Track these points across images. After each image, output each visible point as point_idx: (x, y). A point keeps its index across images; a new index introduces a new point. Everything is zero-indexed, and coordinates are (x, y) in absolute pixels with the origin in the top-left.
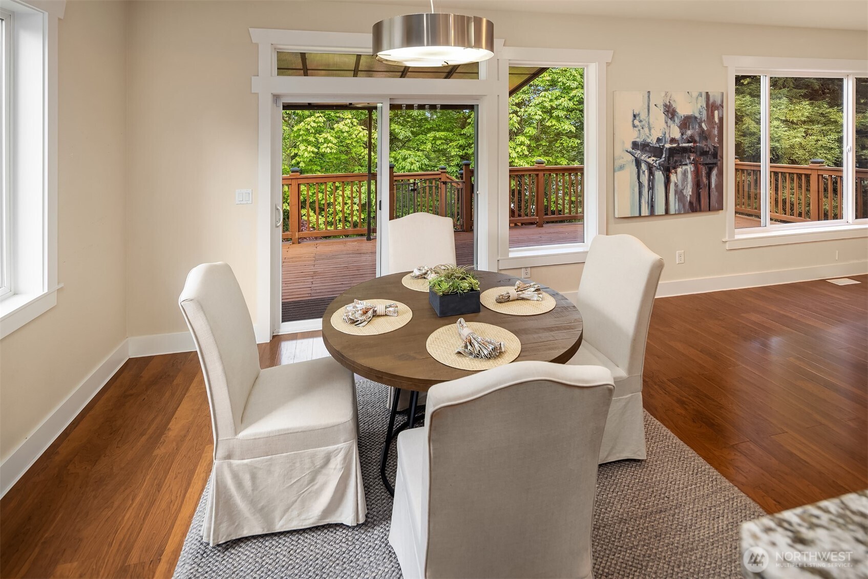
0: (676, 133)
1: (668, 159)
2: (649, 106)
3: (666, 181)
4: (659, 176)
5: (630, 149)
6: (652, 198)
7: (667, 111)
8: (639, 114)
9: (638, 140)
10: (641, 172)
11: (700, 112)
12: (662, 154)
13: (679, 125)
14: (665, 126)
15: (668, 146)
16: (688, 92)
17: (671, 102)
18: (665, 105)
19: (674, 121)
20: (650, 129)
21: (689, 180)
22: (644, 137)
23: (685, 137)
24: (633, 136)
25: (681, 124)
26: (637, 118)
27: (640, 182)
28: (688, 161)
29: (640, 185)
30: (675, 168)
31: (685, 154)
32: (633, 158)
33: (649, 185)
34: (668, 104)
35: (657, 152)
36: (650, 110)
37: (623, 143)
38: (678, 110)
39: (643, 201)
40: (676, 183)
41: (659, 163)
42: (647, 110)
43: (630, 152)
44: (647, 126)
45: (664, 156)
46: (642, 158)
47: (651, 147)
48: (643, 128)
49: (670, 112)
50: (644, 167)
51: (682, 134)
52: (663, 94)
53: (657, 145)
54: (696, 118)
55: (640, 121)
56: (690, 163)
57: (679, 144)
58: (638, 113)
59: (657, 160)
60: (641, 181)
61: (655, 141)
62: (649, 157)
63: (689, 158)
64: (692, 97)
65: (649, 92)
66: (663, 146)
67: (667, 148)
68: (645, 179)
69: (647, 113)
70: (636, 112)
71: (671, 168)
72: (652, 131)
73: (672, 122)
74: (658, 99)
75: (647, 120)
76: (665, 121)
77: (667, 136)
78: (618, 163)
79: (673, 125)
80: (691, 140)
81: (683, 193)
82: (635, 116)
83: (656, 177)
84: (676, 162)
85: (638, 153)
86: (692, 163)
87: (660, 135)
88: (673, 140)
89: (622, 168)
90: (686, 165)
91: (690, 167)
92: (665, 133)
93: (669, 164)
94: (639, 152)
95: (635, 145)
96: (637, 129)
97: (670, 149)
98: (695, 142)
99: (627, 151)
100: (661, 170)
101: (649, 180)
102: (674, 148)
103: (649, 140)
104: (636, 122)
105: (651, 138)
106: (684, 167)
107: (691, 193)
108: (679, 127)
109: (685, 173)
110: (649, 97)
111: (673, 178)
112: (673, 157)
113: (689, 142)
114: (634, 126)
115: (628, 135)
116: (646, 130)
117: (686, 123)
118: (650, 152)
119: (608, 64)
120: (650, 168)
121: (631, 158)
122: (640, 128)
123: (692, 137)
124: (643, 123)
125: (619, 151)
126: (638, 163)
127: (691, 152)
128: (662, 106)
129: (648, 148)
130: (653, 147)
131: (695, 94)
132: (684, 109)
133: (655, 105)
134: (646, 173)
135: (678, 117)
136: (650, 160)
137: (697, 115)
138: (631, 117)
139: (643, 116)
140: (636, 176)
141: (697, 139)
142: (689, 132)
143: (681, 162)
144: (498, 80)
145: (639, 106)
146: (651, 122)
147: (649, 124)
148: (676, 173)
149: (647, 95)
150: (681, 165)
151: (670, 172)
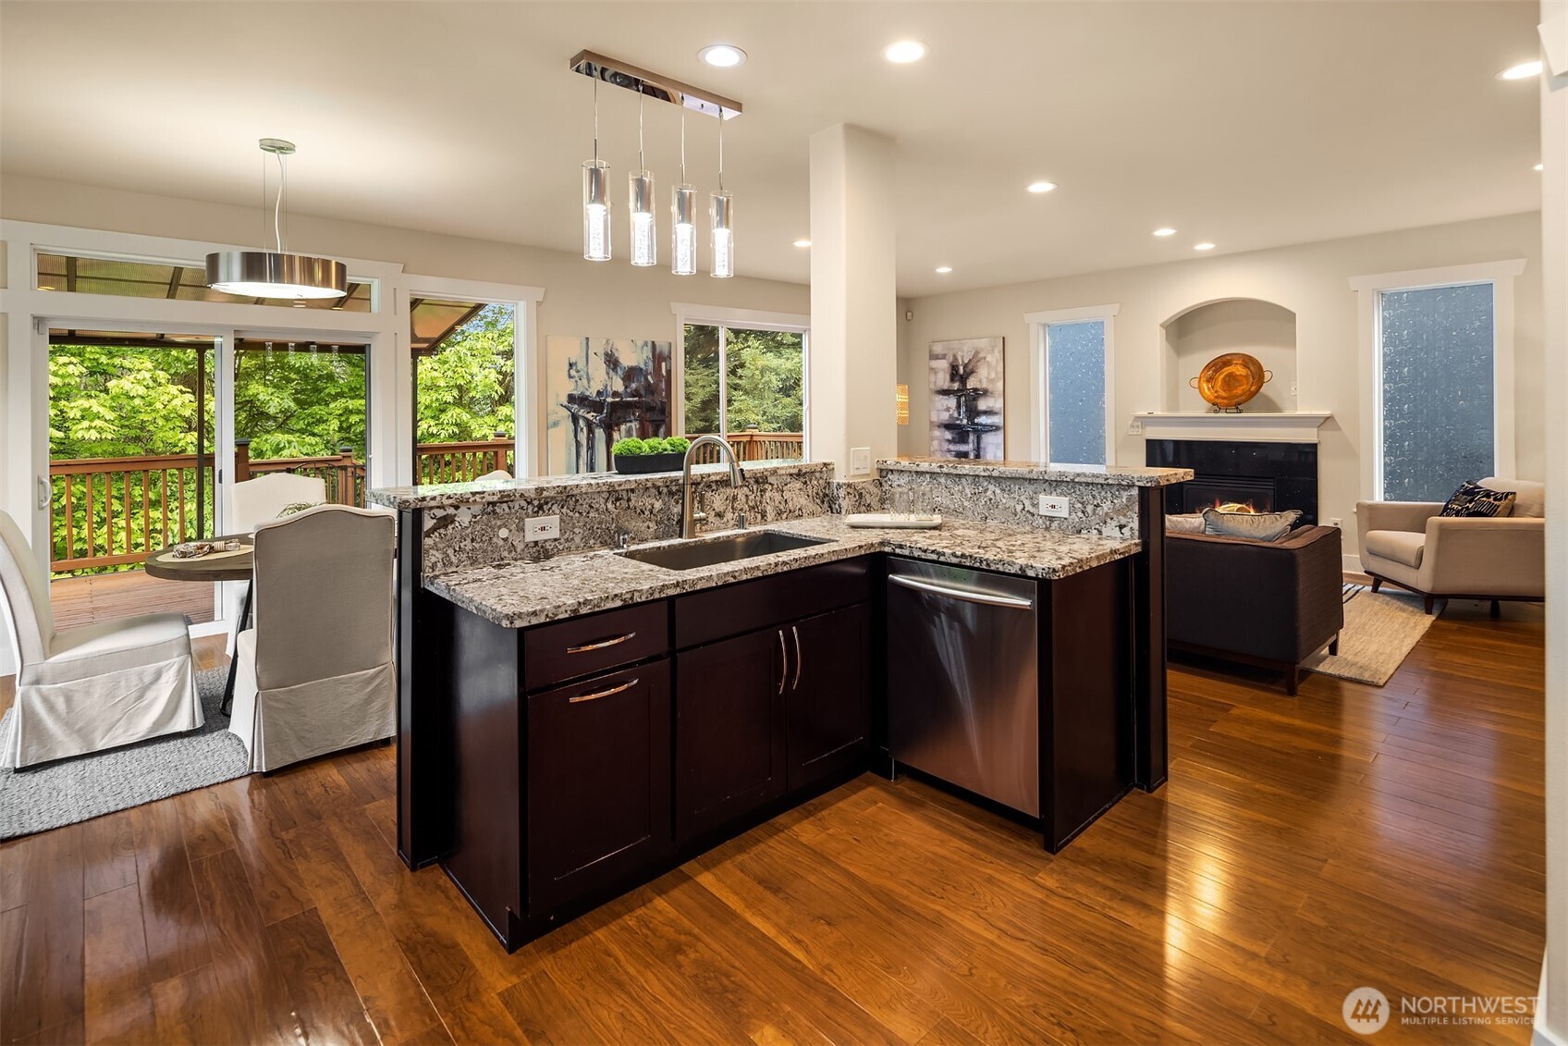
0: (618, 385)
1: (610, 415)
2: (587, 354)
3: (608, 440)
4: (600, 434)
5: (566, 403)
6: (592, 459)
7: (608, 361)
8: (576, 363)
9: (575, 392)
10: (579, 429)
11: (646, 364)
12: (603, 410)
13: (622, 377)
14: (607, 378)
15: (609, 400)
16: (632, 341)
17: (613, 350)
18: (606, 354)
19: (617, 372)
20: (589, 381)
22: (581, 390)
23: (629, 390)
24: (569, 388)
25: (624, 376)
26: (574, 368)
27: (577, 442)
28: (632, 418)
29: (578, 444)
30: (618, 425)
31: (629, 410)
32: (569, 413)
33: (588, 444)
34: (610, 353)
35: (596, 406)
36: (589, 359)
37: (558, 395)
38: (621, 361)
39: (581, 462)
41: (600, 420)
42: (585, 359)
43: (565, 407)
44: (585, 376)
45: (605, 411)
46: (580, 413)
47: (590, 401)
48: (580, 379)
49: (612, 362)
50: (582, 423)
51: (626, 388)
52: (604, 342)
53: (598, 399)
54: (641, 369)
55: (578, 371)
56: (634, 420)
57: (622, 398)
59: (597, 416)
60: (578, 439)
61: (595, 395)
62: (588, 413)
63: (634, 414)
64: (636, 346)
65: (587, 339)
66: (604, 400)
67: (608, 403)
68: (583, 437)
69: (585, 362)
70: (573, 361)
71: (613, 425)
72: (592, 383)
73: (613, 373)
74: (598, 347)
75: (585, 369)
76: (607, 371)
77: (609, 388)
78: (552, 418)
79: (616, 376)
80: (636, 393)
82: (571, 365)
83: (597, 435)
84: (619, 418)
85: (575, 408)
86: (637, 420)
87: (600, 388)
88: (615, 394)
89: (556, 424)
90: (631, 421)
91: (635, 424)
92: (607, 385)
93: (611, 420)
94: (576, 406)
95: (571, 398)
96: (574, 380)
97: (612, 403)
98: (640, 396)
99: (562, 405)
100: (602, 428)
101: (588, 439)
102: (617, 402)
103: (588, 393)
104: (573, 372)
105: (591, 391)
106: (628, 424)
108: (622, 379)
109: (629, 431)
110: (587, 344)
111: (616, 436)
112: (616, 412)
113: (634, 396)
114: (570, 377)
115: (563, 387)
116: (585, 381)
117: (631, 374)
118: (589, 406)
119: (539, 304)
120: (589, 424)
121: (566, 413)
122: (577, 379)
123: (636, 390)
124: (582, 372)
125: (552, 406)
126: (575, 419)
127: (636, 407)
128: (603, 355)
129: (586, 402)
130: (592, 401)
131: (640, 343)
132: (629, 359)
133: (595, 353)
134: (585, 430)
135: (621, 368)
136: (589, 416)
137: (642, 366)
138: (567, 367)
139: (581, 365)
140: (573, 434)
141: (643, 392)
142: (634, 386)
143: (624, 418)
144: (395, 313)
145: (576, 354)
146: (590, 372)
147: (588, 374)
148: (619, 430)
149: (585, 342)
150: (626, 422)
151: (613, 430)
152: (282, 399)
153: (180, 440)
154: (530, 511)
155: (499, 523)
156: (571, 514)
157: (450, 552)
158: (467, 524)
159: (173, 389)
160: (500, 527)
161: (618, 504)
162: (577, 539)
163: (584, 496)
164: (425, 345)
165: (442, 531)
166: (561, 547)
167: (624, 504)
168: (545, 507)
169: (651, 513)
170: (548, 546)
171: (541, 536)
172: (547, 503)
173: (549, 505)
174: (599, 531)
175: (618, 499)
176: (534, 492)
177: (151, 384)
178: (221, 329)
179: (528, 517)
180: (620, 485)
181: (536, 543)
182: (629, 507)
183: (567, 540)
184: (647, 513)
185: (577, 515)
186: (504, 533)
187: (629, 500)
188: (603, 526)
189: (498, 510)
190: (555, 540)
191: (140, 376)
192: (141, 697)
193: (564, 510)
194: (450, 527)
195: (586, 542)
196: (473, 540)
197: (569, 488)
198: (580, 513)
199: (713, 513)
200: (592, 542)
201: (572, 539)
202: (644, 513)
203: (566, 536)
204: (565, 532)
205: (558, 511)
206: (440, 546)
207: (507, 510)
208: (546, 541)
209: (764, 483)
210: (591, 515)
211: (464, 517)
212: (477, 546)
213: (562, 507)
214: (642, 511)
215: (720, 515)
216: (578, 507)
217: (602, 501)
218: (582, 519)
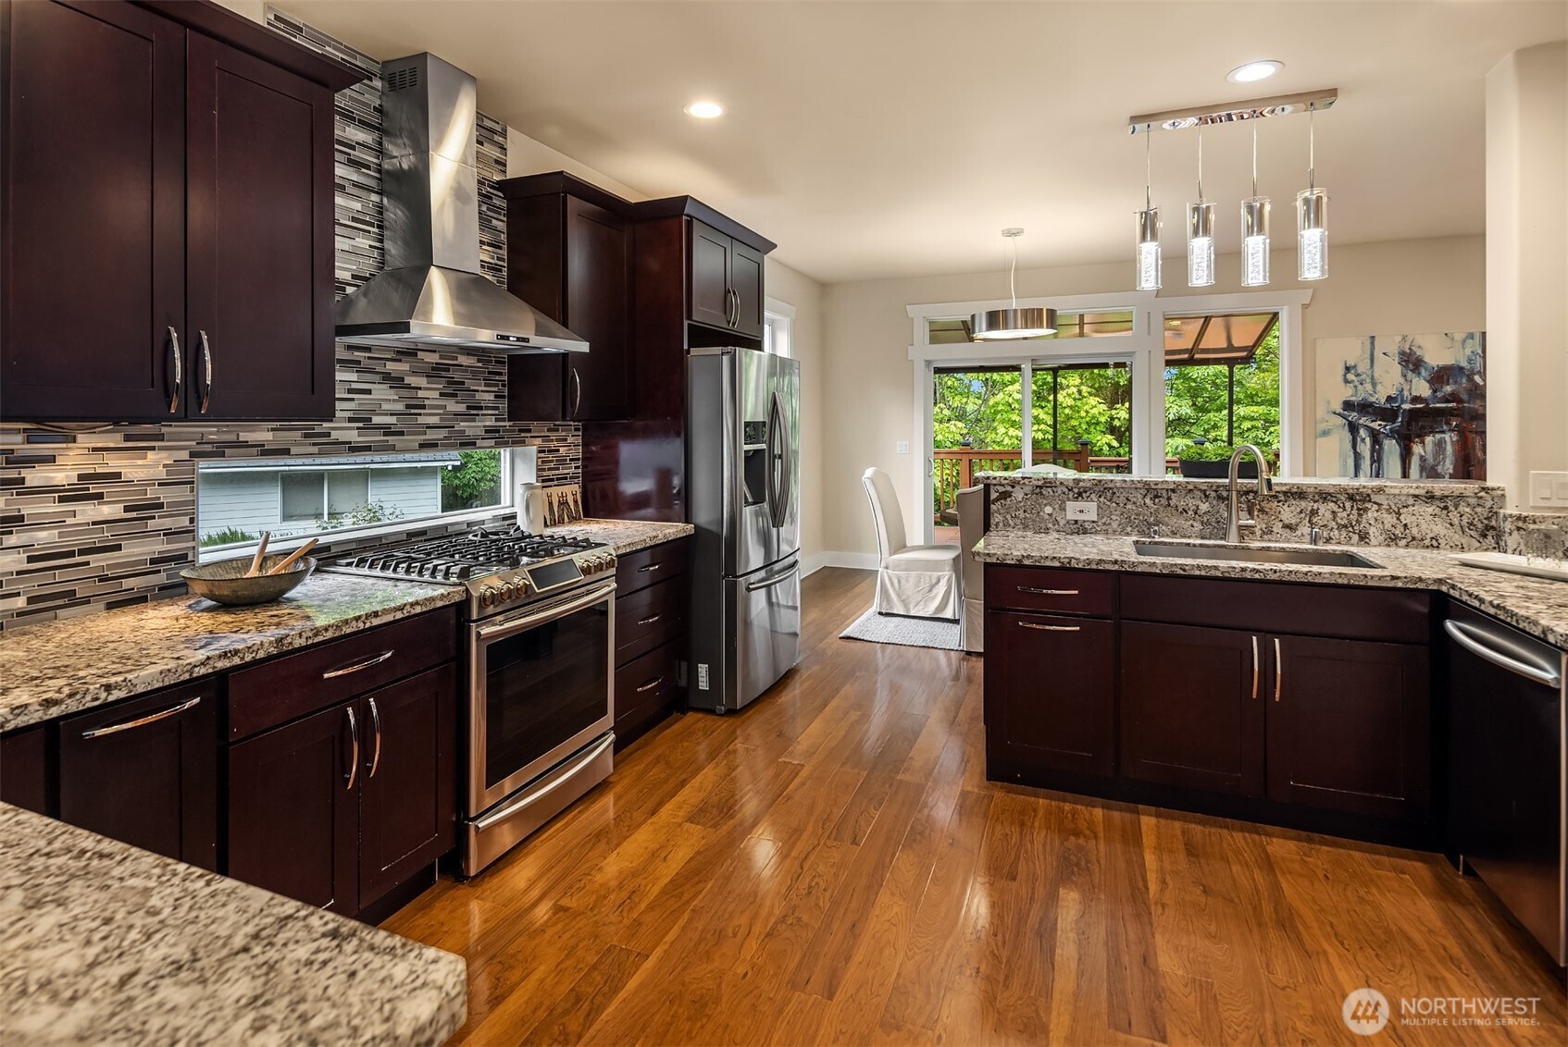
0: (1422, 388)
1: (1408, 423)
2: (1372, 355)
3: (1404, 453)
4: (1391, 448)
5: (1340, 410)
7: (1405, 361)
8: (1355, 367)
9: (1353, 398)
10: (1359, 439)
11: (1470, 361)
12: (1397, 418)
13: (1428, 378)
14: (1402, 381)
15: (1406, 406)
16: (1446, 334)
17: (1413, 348)
18: (1402, 353)
19: (1419, 374)
20: (1374, 385)
21: (1448, 453)
22: (1363, 395)
23: (1439, 394)
24: (1347, 393)
25: (1432, 378)
26: (1353, 371)
27: (1356, 453)
28: (1445, 428)
29: (1357, 457)
30: (1421, 436)
31: (1439, 419)
32: (1344, 421)
33: (1372, 456)
34: (1408, 351)
35: (1387, 414)
36: (1375, 361)
37: (1329, 402)
38: (1426, 359)
40: (1421, 457)
41: (1390, 429)
42: (1369, 361)
43: (1339, 414)
44: (1368, 380)
45: (1400, 419)
46: (1361, 422)
47: (1376, 407)
48: (1362, 384)
49: (1411, 362)
50: (1362, 432)
51: (1435, 391)
52: (1399, 339)
53: (1388, 405)
54: (1461, 369)
55: (1358, 375)
56: (1450, 430)
57: (1428, 404)
58: (1353, 364)
59: (1386, 425)
60: (1358, 450)
61: (1383, 401)
62: (1373, 421)
63: (1448, 423)
64: (1453, 340)
65: (1373, 338)
66: (1399, 407)
67: (1405, 410)
68: (1365, 449)
69: (1369, 364)
70: (1351, 363)
71: (1413, 436)
72: (1379, 387)
73: (1414, 375)
74: (1390, 345)
75: (1369, 372)
76: (1402, 373)
77: (1406, 393)
78: (1323, 426)
79: (1417, 379)
80: (1453, 397)
81: (1436, 470)
82: (1348, 369)
83: (1386, 447)
84: (1423, 427)
85: (1353, 416)
86: (1453, 431)
87: (1393, 392)
88: (1416, 399)
89: (1325, 433)
90: (1443, 432)
91: (1451, 437)
92: (1403, 389)
93: (1409, 430)
94: (1355, 414)
95: (1348, 405)
96: (1351, 385)
97: (1411, 410)
98: (1460, 401)
99: (1335, 413)
100: (1394, 438)
101: (1373, 451)
102: (1420, 409)
103: (1372, 399)
104: (1351, 376)
105: (1377, 396)
106: (1438, 436)
107: (1451, 471)
108: (1428, 382)
109: (1440, 445)
110: (1372, 344)
111: (1417, 449)
112: (1417, 422)
113: (1448, 401)
114: (1346, 381)
115: (1337, 393)
116: (1368, 387)
117: (1440, 376)
118: (1374, 414)
119: (1305, 306)
120: (1376, 437)
121: (1340, 421)
122: (1357, 383)
123: (1452, 394)
124: (1363, 377)
125: (1321, 412)
126: (1353, 428)
127: (1452, 415)
128: (1397, 355)
129: (1370, 410)
130: (1380, 407)
131: (1459, 336)
132: (1439, 357)
133: (1384, 354)
134: (1368, 440)
135: (1426, 369)
136: (1375, 425)
137: (1464, 364)
138: (1341, 371)
139: (1363, 367)
140: (1349, 446)
141: (1465, 397)
142: (1448, 389)
143: (1432, 427)
144: (1149, 334)
145: (1356, 355)
146: (1376, 375)
147: (1372, 378)
148: (1423, 442)
149: (1368, 343)
150: (1433, 432)
151: (1411, 441)
152: (1180, 406)
153: (1098, 441)
154: (1071, 496)
155: (1045, 502)
156: (1109, 503)
157: (1009, 517)
158: (1020, 499)
159: (1093, 401)
160: (1046, 505)
161: (1157, 500)
162: (1115, 525)
163: (1122, 490)
164: (1244, 354)
165: (1003, 501)
166: (1099, 529)
167: (1164, 501)
168: (1084, 495)
169: (1196, 513)
170: (1086, 525)
171: (1080, 517)
172: (1086, 492)
173: (1088, 494)
174: (1136, 521)
175: (1156, 496)
176: (1071, 481)
177: (1077, 396)
178: (1024, 358)
179: (1069, 500)
180: (1156, 484)
181: (1076, 522)
182: (1169, 505)
183: (1104, 524)
184: (1190, 513)
185: (1114, 504)
186: (1048, 510)
187: (1169, 499)
188: (1141, 518)
189: (1044, 493)
190: (1094, 522)
191: (1070, 392)
192: (930, 590)
193: (1102, 499)
194: (1008, 499)
195: (1124, 529)
196: (1025, 511)
197: (1103, 482)
198: (1117, 504)
199: (1280, 524)
200: (1129, 529)
201: (1109, 524)
202: (1186, 512)
203: (1103, 521)
204: (1103, 517)
205: (1096, 500)
206: (1002, 511)
207: (1051, 493)
208: (1084, 521)
209: (1364, 501)
210: (1129, 506)
211: (1018, 494)
212: (1028, 516)
213: (1100, 497)
214: (1183, 509)
215: (1288, 527)
216: (1115, 499)
217: (1140, 496)
218: (1119, 509)
